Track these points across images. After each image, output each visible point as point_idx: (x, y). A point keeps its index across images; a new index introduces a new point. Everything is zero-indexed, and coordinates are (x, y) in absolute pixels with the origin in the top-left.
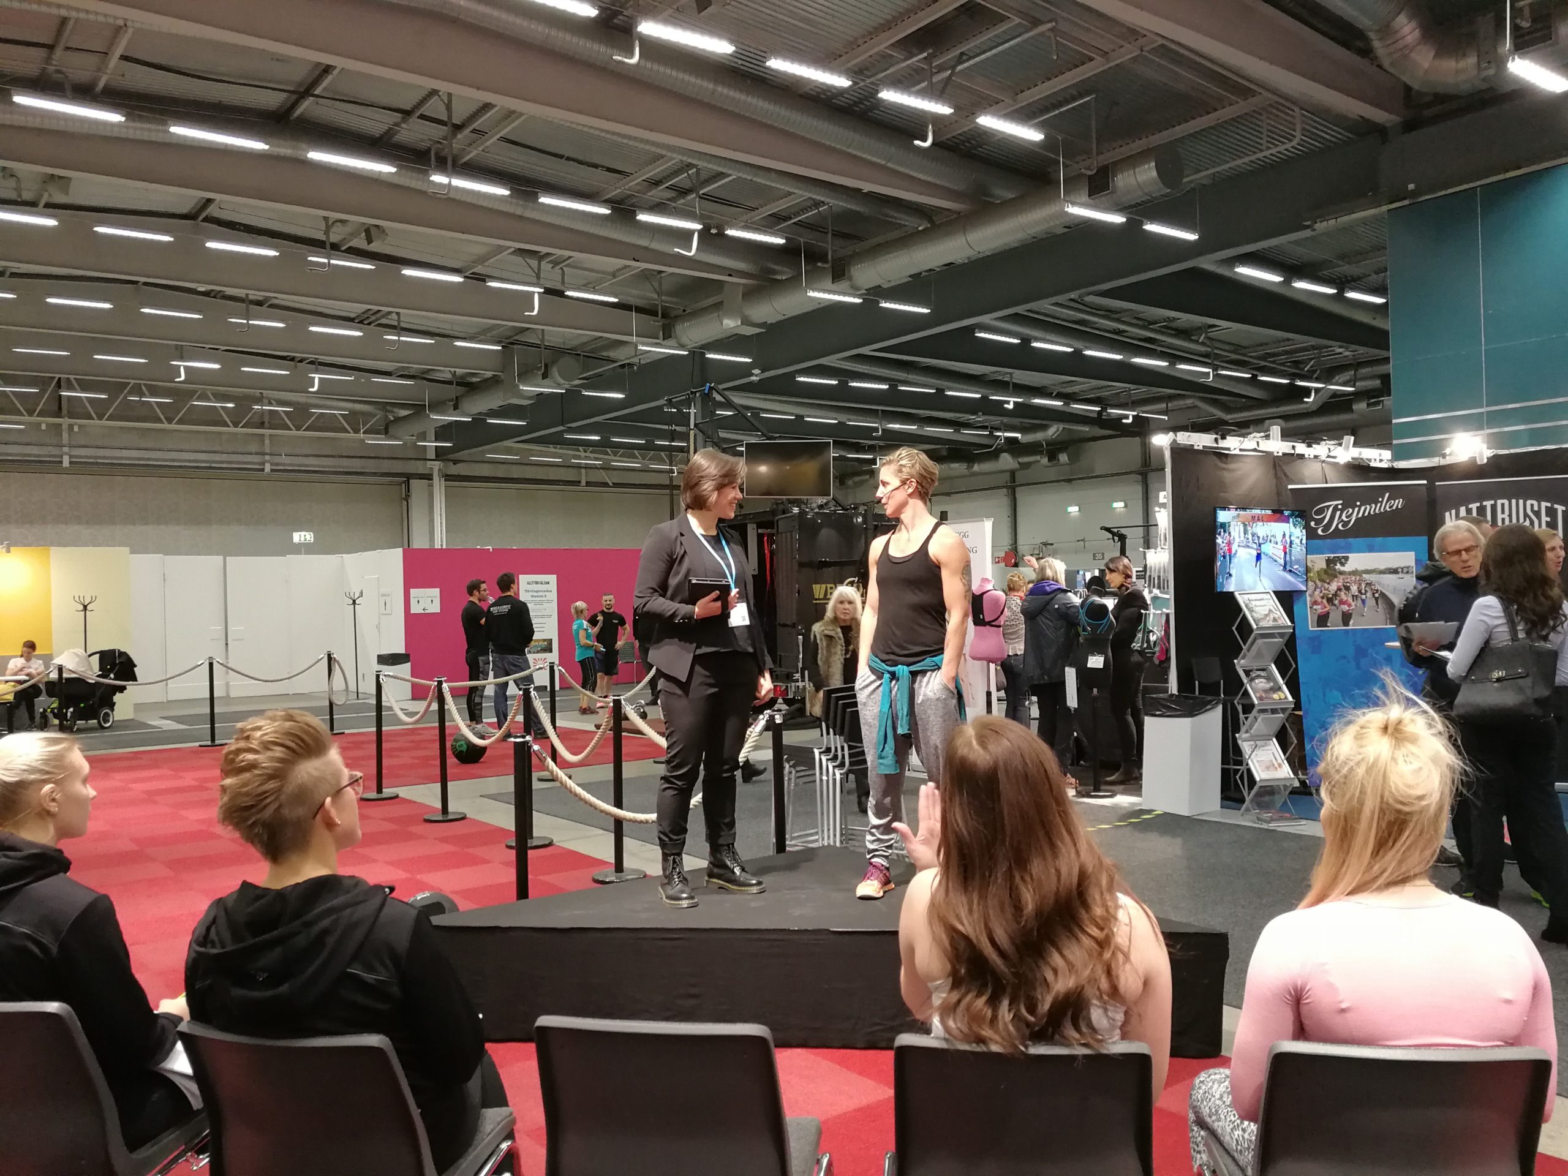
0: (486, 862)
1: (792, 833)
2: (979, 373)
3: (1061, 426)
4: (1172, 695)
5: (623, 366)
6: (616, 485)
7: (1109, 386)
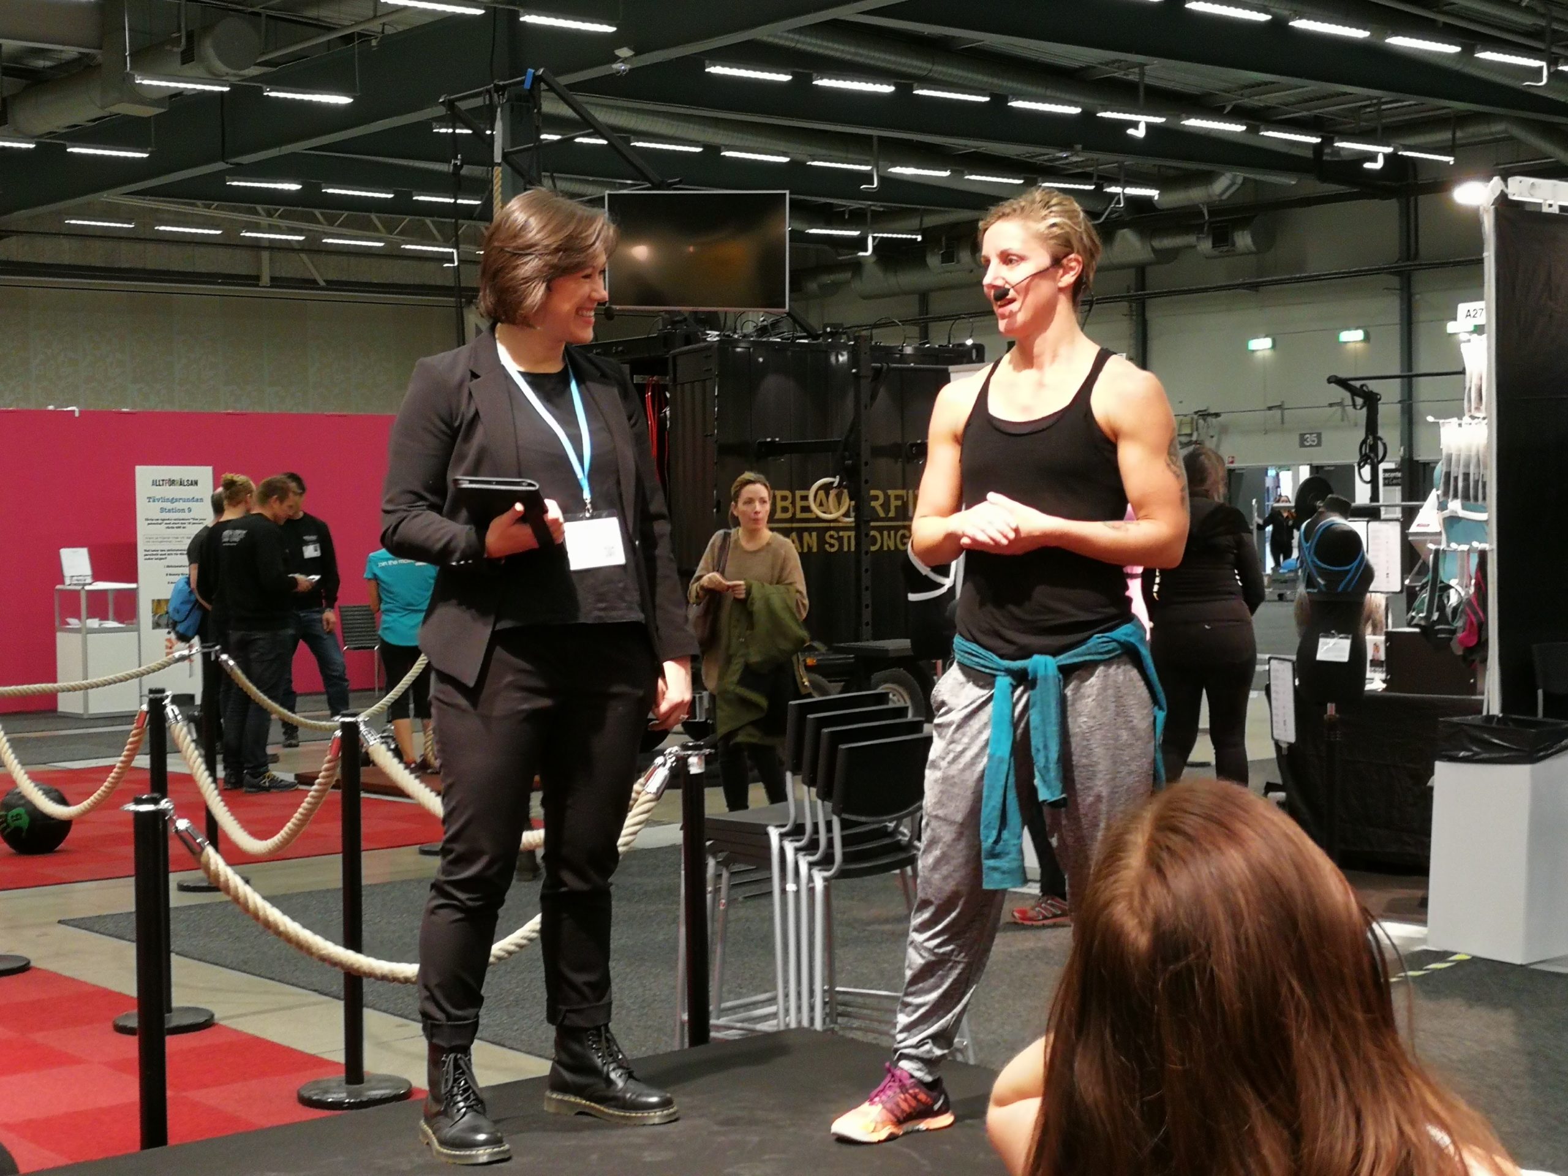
0: (74, 1061)
1: (721, 1000)
2: (1076, 64)
3: (1240, 176)
4: (1490, 718)
5: (348, 39)
6: (332, 285)
7: (1339, 94)
